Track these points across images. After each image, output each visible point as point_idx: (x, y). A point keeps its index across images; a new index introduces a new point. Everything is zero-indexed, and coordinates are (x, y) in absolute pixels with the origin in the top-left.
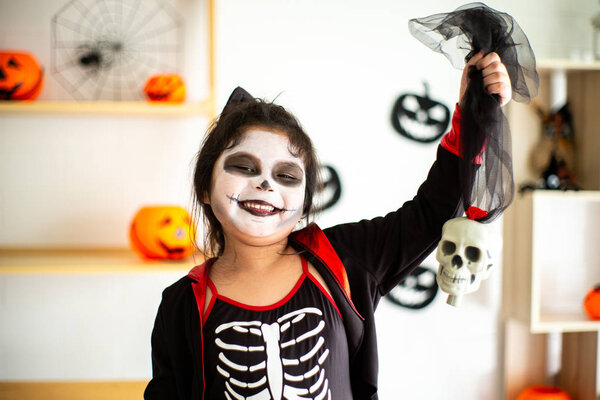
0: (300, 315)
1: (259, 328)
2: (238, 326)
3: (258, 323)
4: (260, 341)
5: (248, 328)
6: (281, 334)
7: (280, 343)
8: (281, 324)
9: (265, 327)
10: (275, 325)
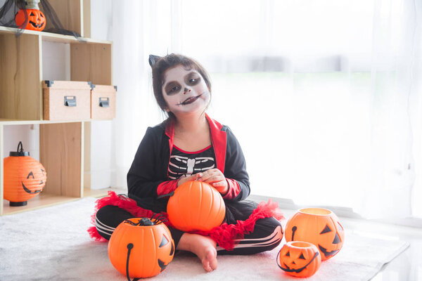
0: (206, 159)
1: (187, 160)
2: (178, 158)
3: (187, 158)
4: (185, 165)
5: (182, 159)
6: (195, 165)
7: (194, 168)
8: (196, 161)
9: (189, 160)
10: (194, 160)
